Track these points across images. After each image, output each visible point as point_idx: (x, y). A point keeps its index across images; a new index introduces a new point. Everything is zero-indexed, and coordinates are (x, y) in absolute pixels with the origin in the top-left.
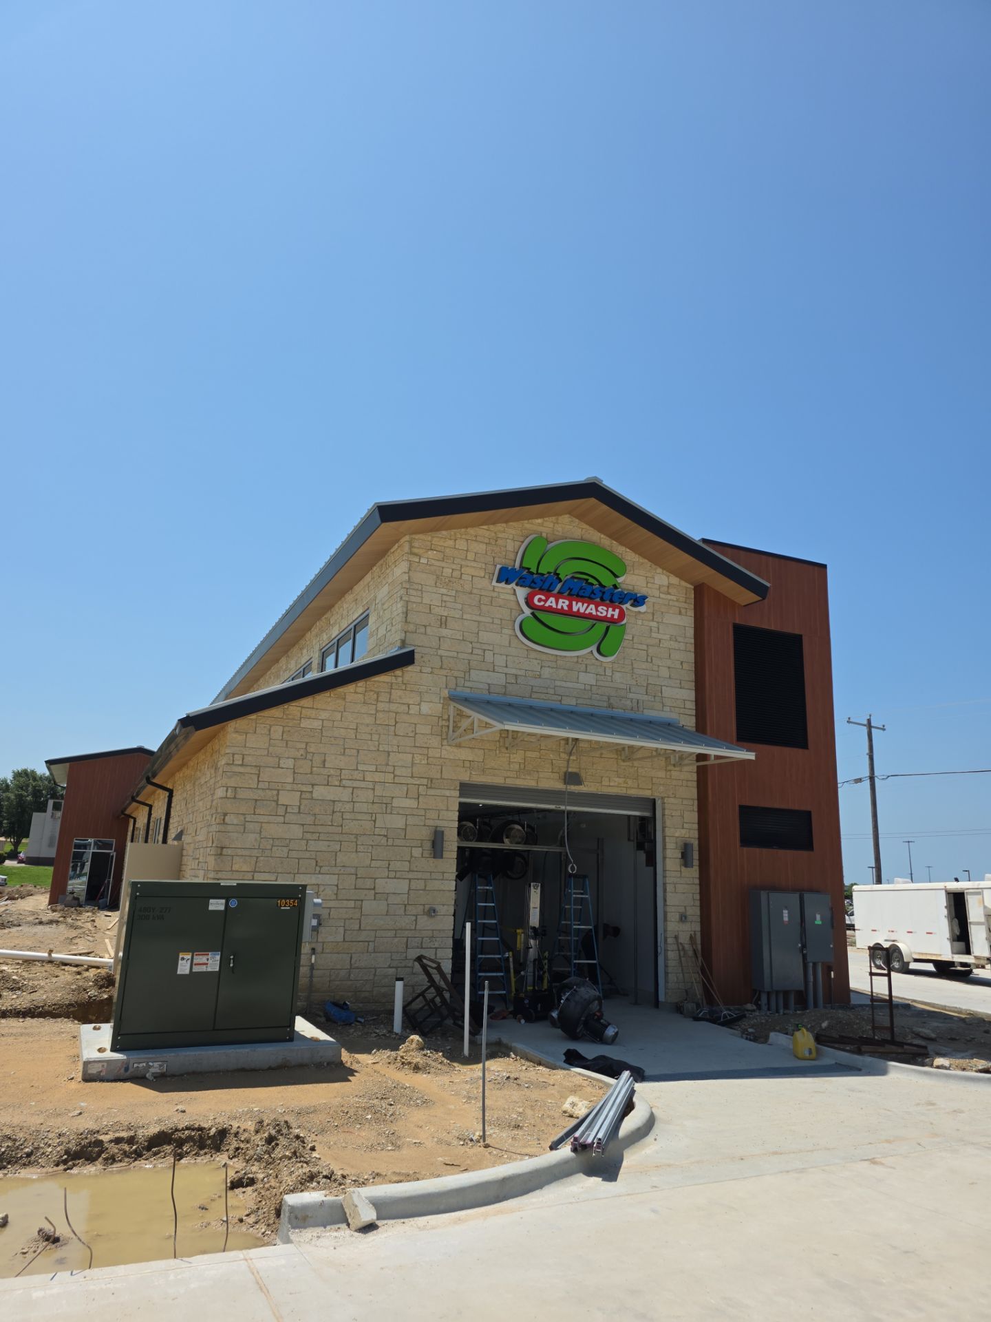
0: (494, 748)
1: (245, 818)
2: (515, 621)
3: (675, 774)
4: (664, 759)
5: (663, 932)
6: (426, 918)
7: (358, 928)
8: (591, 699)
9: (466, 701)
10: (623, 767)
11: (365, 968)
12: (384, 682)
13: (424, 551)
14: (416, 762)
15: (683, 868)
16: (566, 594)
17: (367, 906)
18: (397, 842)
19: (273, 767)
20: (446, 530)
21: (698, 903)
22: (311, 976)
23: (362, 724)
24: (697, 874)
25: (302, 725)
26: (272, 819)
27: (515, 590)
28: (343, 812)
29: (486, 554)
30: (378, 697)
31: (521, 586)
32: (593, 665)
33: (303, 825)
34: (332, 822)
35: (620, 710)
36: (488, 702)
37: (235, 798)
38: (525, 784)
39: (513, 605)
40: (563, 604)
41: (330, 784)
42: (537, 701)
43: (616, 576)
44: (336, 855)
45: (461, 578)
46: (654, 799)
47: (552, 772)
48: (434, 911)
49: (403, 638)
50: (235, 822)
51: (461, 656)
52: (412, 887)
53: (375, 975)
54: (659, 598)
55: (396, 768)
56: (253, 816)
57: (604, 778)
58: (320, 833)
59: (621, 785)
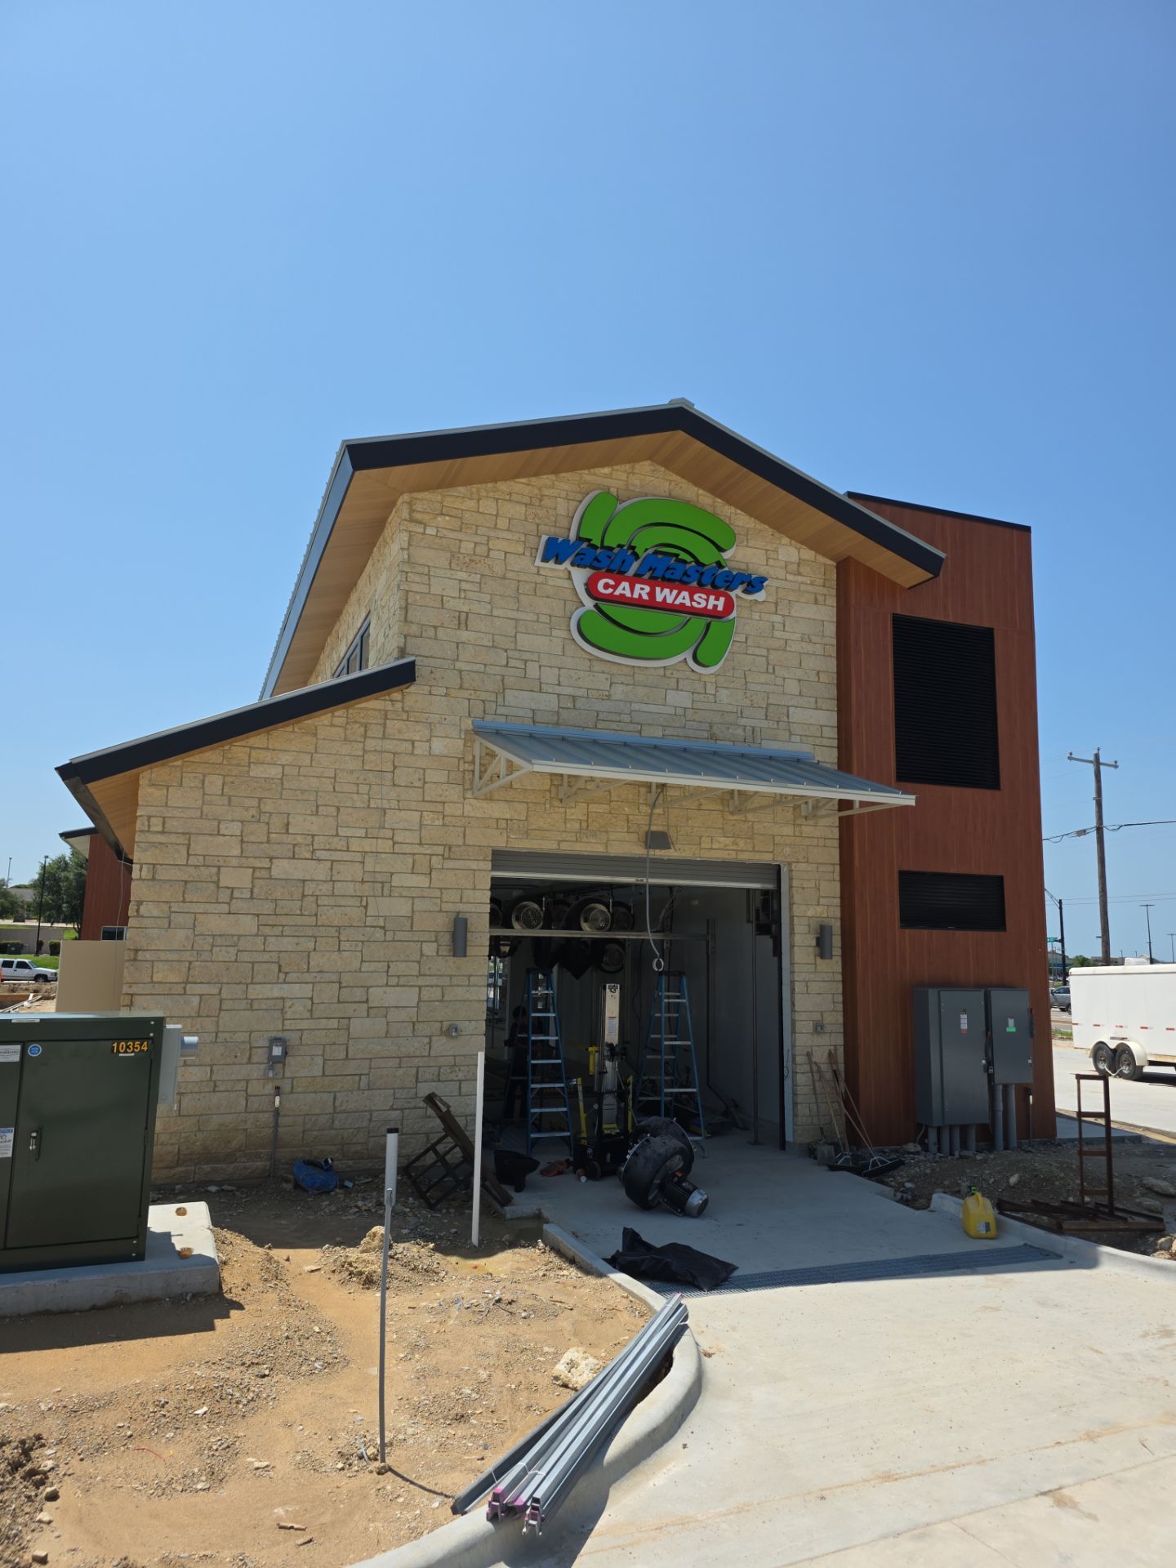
0: (543, 800)
1: (170, 907)
2: (570, 618)
3: (807, 830)
4: (791, 809)
5: (790, 1048)
6: (444, 1039)
7: (344, 1057)
8: (684, 728)
9: (499, 735)
10: (733, 822)
11: (355, 1112)
12: (375, 710)
13: (431, 516)
14: (425, 823)
15: (819, 960)
16: (646, 577)
17: (355, 1025)
18: (400, 936)
19: (211, 835)
20: (464, 484)
21: (840, 1007)
22: (276, 1125)
23: (343, 770)
24: (839, 968)
25: (251, 774)
26: (211, 908)
27: (569, 572)
28: (317, 896)
29: (526, 520)
30: (366, 731)
31: (578, 566)
32: (688, 678)
33: (258, 915)
34: (301, 910)
35: (727, 743)
36: (531, 736)
37: (153, 879)
38: (589, 849)
39: (568, 595)
40: (642, 591)
41: (296, 857)
42: (604, 733)
43: (721, 550)
44: (309, 957)
45: (488, 556)
46: (779, 866)
47: (628, 832)
48: (456, 1029)
49: (402, 645)
50: (155, 913)
51: (490, 670)
52: (424, 998)
53: (370, 1120)
54: (786, 580)
55: (395, 832)
56: (181, 904)
57: (703, 839)
58: (283, 926)
59: (728, 847)
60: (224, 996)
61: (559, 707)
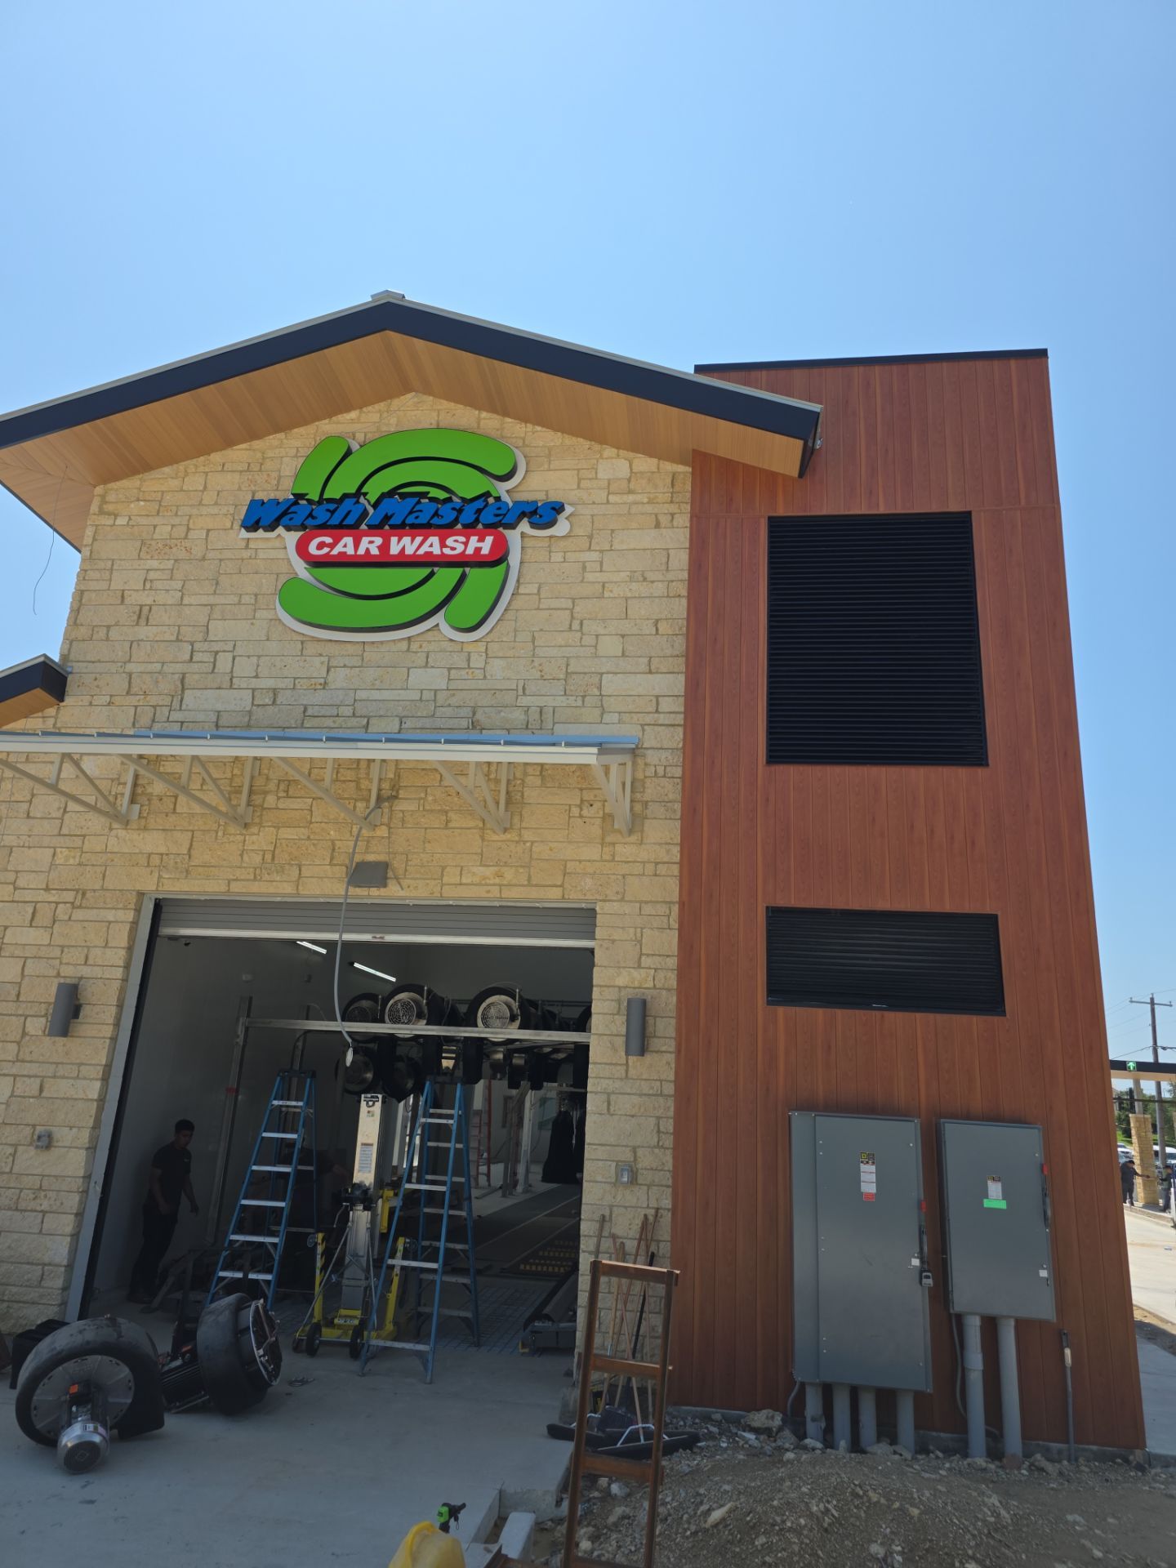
0: (215, 827)
3: (624, 850)
6: (32, 1151)
8: (433, 716)
10: (495, 844)
13: (124, 504)
14: (57, 862)
15: (634, 1058)
20: (168, 464)
24: (669, 1072)
27: (284, 539)
32: (443, 651)
35: (498, 733)
39: (283, 567)
40: (371, 545)
43: (497, 479)
45: (186, 538)
46: (593, 908)
47: (331, 864)
48: (51, 1139)
51: (168, 668)
54: (608, 503)
57: (448, 869)
59: (488, 881)
61: (253, 703)
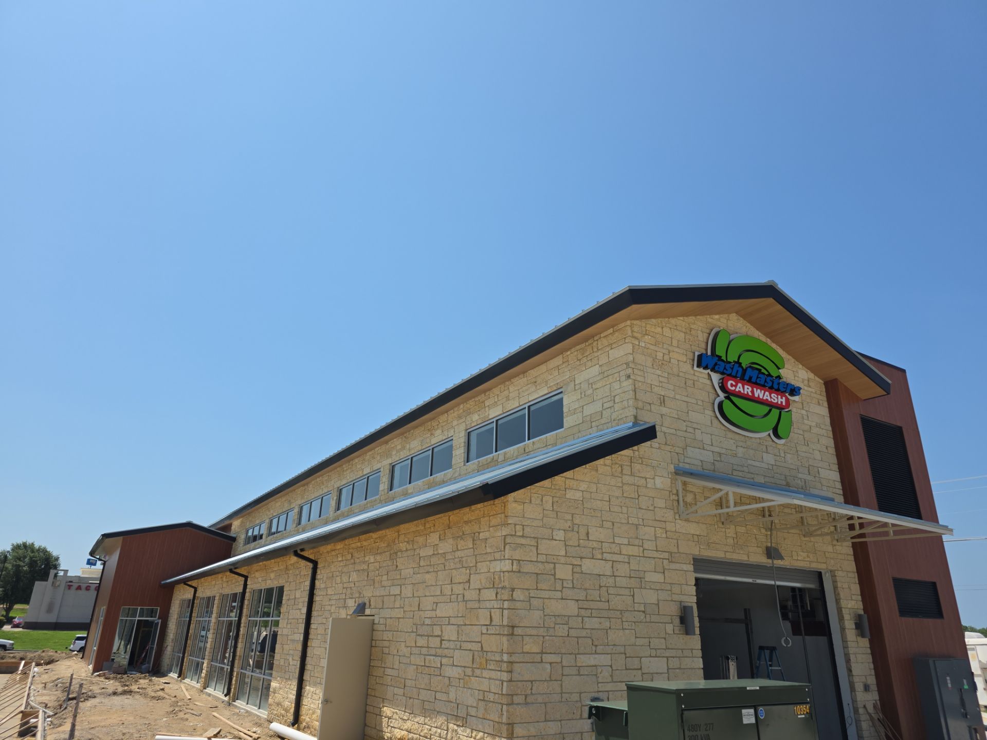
0: (714, 523)
1: (529, 593)
3: (839, 548)
8: (774, 478)
9: (688, 473)
10: (804, 542)
12: (625, 456)
14: (658, 536)
16: (746, 381)
18: (654, 618)
19: (548, 539)
20: (655, 318)
21: (873, 672)
23: (613, 496)
24: (869, 644)
25: (567, 496)
26: (552, 594)
27: (710, 375)
28: (608, 587)
29: (686, 342)
31: (714, 372)
32: (771, 446)
33: (577, 600)
34: (600, 597)
35: (795, 489)
38: (739, 558)
39: (710, 389)
40: (747, 390)
41: (594, 557)
43: (778, 369)
44: (607, 633)
45: (670, 362)
46: (820, 572)
47: (757, 547)
49: (635, 414)
50: (522, 598)
54: (807, 390)
55: (644, 541)
56: (536, 591)
57: (793, 553)
58: (592, 609)
59: (806, 559)
60: (564, 663)
61: (714, 460)
